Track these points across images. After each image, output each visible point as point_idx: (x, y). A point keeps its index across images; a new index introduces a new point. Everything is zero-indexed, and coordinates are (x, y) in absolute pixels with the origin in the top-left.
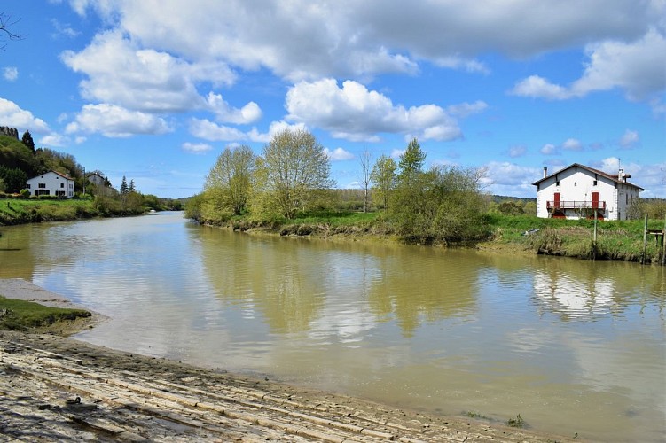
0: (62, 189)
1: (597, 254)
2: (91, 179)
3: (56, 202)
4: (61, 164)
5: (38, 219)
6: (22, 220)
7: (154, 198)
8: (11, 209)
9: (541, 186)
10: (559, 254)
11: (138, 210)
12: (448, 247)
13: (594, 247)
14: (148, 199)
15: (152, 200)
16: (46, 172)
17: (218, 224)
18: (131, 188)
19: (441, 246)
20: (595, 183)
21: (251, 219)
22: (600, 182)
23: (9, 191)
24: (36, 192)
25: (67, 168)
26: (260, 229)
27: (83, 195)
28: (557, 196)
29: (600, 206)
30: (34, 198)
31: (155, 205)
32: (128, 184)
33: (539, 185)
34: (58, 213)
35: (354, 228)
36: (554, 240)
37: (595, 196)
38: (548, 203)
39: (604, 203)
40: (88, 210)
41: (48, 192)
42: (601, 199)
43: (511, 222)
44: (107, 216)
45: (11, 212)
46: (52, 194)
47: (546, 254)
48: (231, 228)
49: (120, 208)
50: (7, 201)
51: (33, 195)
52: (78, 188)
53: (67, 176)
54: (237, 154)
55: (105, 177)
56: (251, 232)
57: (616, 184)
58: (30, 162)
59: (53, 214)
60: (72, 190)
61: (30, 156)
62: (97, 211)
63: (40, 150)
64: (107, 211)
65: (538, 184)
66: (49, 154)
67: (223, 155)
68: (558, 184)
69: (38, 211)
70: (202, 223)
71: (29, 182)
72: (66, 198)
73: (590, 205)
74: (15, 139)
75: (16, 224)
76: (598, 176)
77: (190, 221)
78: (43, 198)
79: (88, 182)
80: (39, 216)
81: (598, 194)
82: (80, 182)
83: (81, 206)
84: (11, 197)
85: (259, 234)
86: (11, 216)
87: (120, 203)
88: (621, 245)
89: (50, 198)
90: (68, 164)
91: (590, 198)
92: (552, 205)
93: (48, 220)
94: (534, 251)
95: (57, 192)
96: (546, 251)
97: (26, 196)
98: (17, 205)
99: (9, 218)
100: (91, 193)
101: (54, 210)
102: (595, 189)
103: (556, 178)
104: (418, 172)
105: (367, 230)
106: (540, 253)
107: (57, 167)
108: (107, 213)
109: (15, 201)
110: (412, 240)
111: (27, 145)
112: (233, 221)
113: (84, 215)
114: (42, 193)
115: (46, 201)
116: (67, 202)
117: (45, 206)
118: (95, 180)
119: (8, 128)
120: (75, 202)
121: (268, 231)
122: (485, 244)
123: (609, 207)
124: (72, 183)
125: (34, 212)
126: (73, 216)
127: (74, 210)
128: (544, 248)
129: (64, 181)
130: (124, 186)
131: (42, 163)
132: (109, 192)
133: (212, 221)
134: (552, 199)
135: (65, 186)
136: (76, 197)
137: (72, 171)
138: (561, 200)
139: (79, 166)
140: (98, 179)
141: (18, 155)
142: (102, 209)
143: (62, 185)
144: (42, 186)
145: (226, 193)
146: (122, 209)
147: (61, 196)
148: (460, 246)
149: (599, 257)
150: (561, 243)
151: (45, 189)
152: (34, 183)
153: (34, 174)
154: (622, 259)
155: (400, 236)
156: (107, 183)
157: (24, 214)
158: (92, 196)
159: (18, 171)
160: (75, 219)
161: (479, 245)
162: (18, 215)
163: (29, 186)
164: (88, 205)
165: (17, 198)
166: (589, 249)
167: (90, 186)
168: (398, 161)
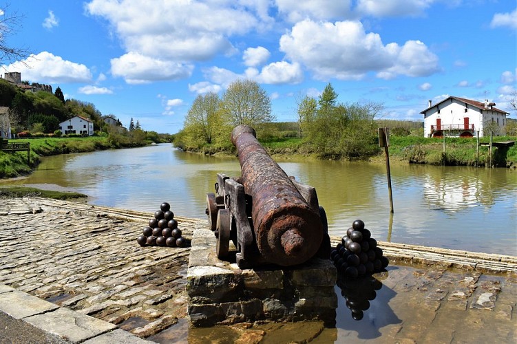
0: (85, 129)
1: (446, 161)
2: (106, 122)
3: (80, 139)
4: (84, 110)
5: (67, 151)
6: (56, 152)
7: (155, 133)
8: (48, 144)
9: (427, 114)
10: (423, 163)
11: (142, 143)
12: (350, 160)
13: (444, 156)
14: (151, 134)
15: (153, 135)
16: (73, 117)
17: (196, 150)
18: (137, 127)
19: (345, 160)
20: (466, 111)
21: (216, 146)
22: (469, 110)
23: (46, 132)
24: (66, 132)
25: (88, 113)
26: (223, 152)
27: (100, 133)
28: (439, 121)
29: (470, 127)
30: (64, 137)
31: (156, 139)
32: (135, 124)
33: (426, 113)
34: (82, 146)
35: (287, 149)
36: (420, 153)
37: (466, 120)
38: (432, 127)
39: (473, 125)
40: (103, 144)
41: (74, 132)
42: (470, 122)
43: (397, 142)
44: (117, 148)
45: (47, 146)
46: (78, 133)
47: (415, 163)
48: (203, 153)
49: (128, 141)
50: (45, 139)
51: (64, 134)
52: (96, 128)
53: (88, 119)
54: (207, 99)
55: (117, 119)
56: (216, 155)
57: (481, 111)
58: (61, 110)
59: (78, 148)
60: (92, 129)
61: (61, 105)
62: (110, 144)
63: (68, 100)
64: (118, 144)
65: (424, 113)
66: (75, 103)
67: (197, 100)
68: (439, 112)
69: (67, 145)
70: (185, 151)
71: (61, 125)
72: (87, 136)
73: (462, 127)
74: (49, 93)
75: (52, 155)
76: (468, 104)
77: (177, 149)
78: (71, 136)
79: (104, 123)
80: (68, 149)
81: (468, 118)
82: (98, 123)
83: (99, 141)
84: (47, 136)
85: (222, 156)
86: (48, 150)
87: (128, 138)
88: (466, 155)
89: (76, 136)
90: (89, 110)
91: (462, 122)
92: (435, 128)
93: (74, 152)
94: (408, 161)
95: (81, 132)
96: (415, 161)
97: (59, 135)
98: (52, 142)
99: (46, 151)
100: (106, 131)
101: (78, 145)
102: (466, 115)
103: (437, 108)
104: (333, 108)
105: (296, 151)
106: (411, 162)
107: (81, 113)
108: (118, 145)
109: (51, 139)
110: (326, 156)
111: (58, 97)
112: (205, 148)
113: (100, 147)
114: (71, 133)
115: (74, 138)
116: (88, 139)
117: (72, 142)
118: (109, 121)
119: (44, 85)
120: (94, 138)
121: (228, 154)
122: (376, 157)
123: (476, 129)
124: (92, 124)
125: (64, 146)
126: (92, 148)
127: (93, 144)
128: (413, 158)
129: (86, 123)
130: (132, 125)
131: (70, 110)
132: (120, 130)
133: (191, 149)
134: (435, 123)
135: (87, 126)
136: (95, 135)
137: (93, 115)
138: (442, 124)
139: (98, 111)
140: (111, 120)
141: (52, 105)
142: (114, 143)
143: (85, 127)
144: (70, 127)
145: (199, 128)
146: (129, 142)
147: (84, 134)
148: (358, 159)
149: (448, 163)
150: (425, 154)
151: (72, 130)
152: (64, 126)
153: (64, 119)
154: (465, 164)
155: (318, 154)
156: (119, 124)
157: (57, 148)
158: (107, 133)
159: (52, 117)
160: (94, 151)
161: (371, 158)
162: (53, 149)
163: (61, 128)
164: (104, 140)
165: (52, 136)
166: (440, 158)
167: (105, 126)
168: (318, 100)
